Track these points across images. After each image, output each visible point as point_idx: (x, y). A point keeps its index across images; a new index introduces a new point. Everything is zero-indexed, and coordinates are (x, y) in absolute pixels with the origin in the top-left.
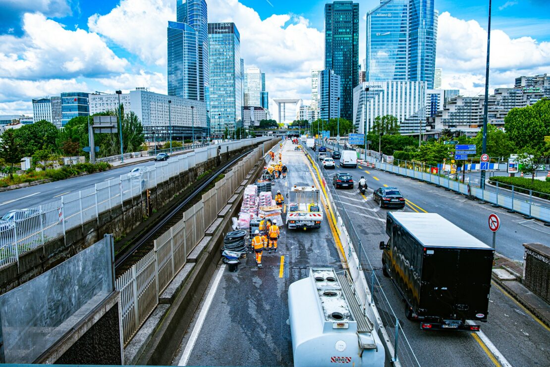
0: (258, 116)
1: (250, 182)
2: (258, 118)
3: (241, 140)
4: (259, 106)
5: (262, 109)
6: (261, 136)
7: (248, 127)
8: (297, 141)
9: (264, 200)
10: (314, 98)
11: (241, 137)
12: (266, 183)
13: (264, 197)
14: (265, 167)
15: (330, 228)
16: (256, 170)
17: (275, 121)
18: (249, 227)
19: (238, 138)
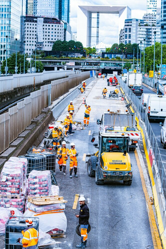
0: (51, 34)
1: (19, 151)
2: (50, 37)
3: (16, 75)
4: (53, 16)
5: (58, 22)
6: (52, 69)
7: (31, 52)
8: (116, 81)
9: (37, 186)
10: (151, 6)
11: (16, 71)
12: (46, 154)
13: (36, 180)
14: (50, 126)
15: (151, 239)
16: (32, 131)
17: (79, 44)
18: (4, 232)
19: (12, 72)
